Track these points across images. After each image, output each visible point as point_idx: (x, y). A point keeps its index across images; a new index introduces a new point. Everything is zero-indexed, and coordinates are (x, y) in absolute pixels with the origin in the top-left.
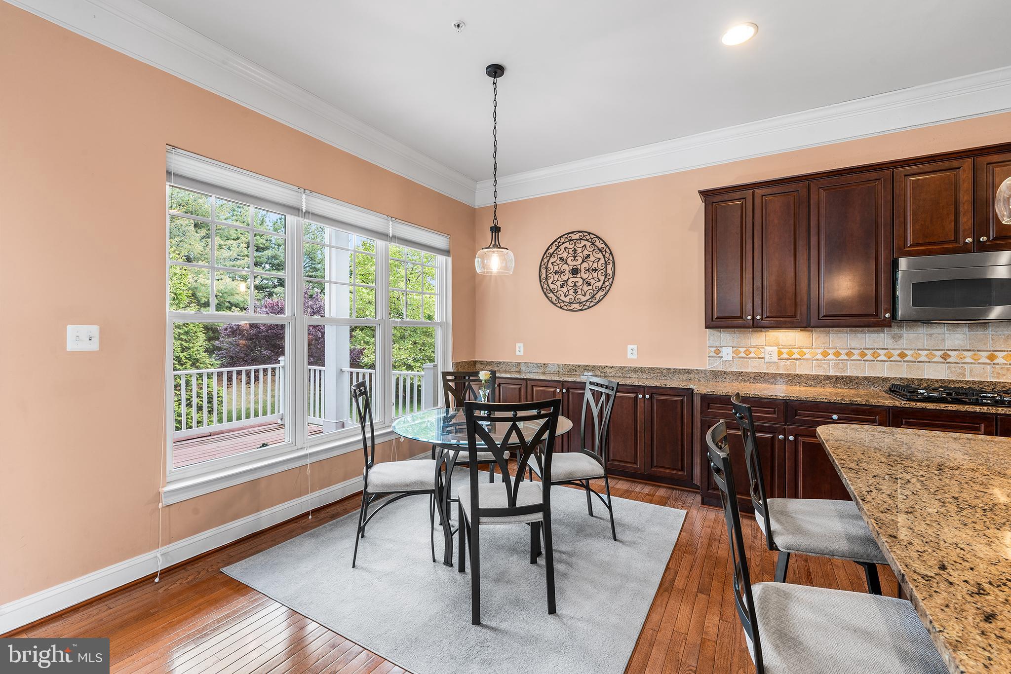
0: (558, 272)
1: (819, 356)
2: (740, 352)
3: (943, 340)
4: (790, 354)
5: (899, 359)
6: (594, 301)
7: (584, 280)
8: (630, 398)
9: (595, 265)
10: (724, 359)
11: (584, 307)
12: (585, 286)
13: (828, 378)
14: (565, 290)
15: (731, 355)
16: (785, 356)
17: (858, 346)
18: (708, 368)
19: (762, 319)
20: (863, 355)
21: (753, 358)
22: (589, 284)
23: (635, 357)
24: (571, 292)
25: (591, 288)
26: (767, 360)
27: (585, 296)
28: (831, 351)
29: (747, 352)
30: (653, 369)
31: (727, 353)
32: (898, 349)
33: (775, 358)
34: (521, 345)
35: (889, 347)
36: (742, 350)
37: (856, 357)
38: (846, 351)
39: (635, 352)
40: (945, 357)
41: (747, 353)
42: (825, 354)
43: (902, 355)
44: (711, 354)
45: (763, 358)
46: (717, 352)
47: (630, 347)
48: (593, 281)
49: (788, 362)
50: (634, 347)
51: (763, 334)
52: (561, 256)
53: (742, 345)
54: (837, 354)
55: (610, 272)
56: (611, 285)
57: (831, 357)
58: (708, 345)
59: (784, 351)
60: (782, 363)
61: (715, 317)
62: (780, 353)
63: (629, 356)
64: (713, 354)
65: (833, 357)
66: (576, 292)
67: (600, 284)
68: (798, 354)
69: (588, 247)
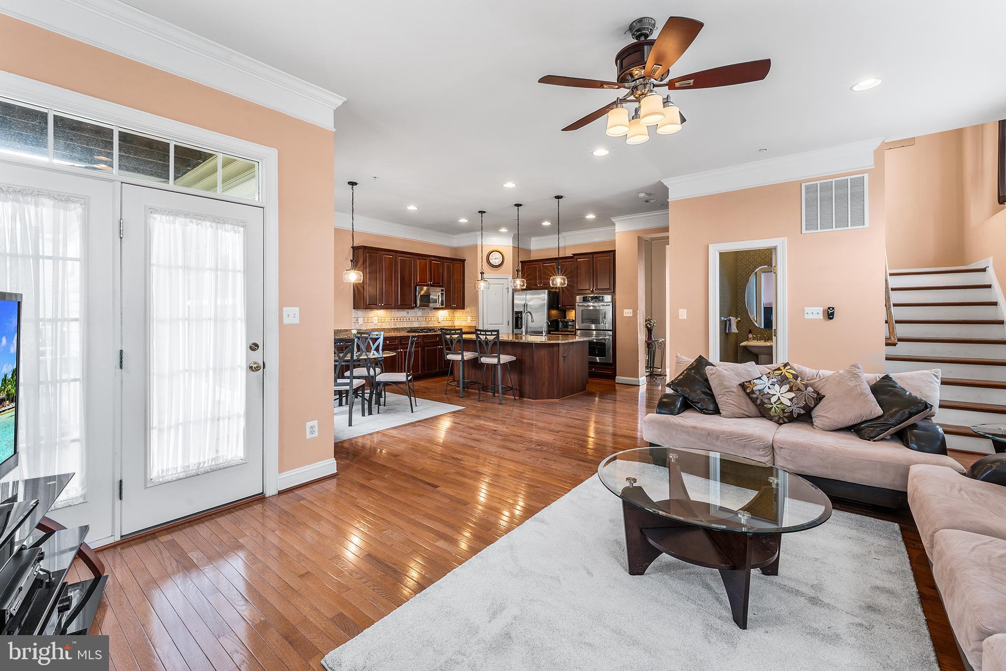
1: (390, 321)
4: (381, 320)
10: (360, 323)
13: (392, 329)
16: (380, 321)
17: (399, 316)
18: (354, 328)
21: (370, 322)
26: (374, 323)
28: (392, 318)
29: (368, 320)
31: (361, 321)
32: (408, 317)
33: (377, 322)
35: (406, 316)
36: (366, 319)
37: (399, 320)
40: (418, 319)
42: (391, 320)
43: (409, 319)
46: (357, 320)
49: (381, 323)
51: (373, 312)
53: (366, 317)
54: (394, 319)
57: (392, 320)
58: (353, 317)
60: (379, 324)
62: (378, 320)
64: (355, 321)
68: (383, 319)
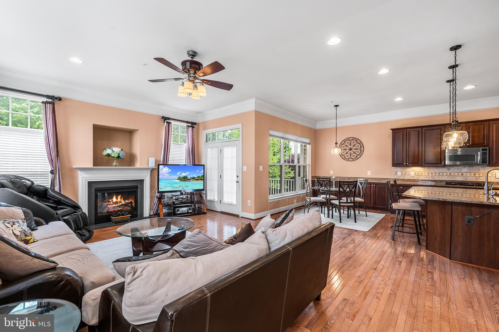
0: (345, 149)
2: (403, 173)
3: (462, 170)
4: (418, 174)
5: (449, 175)
6: (357, 158)
7: (353, 152)
8: (369, 186)
9: (357, 148)
10: (398, 175)
11: (353, 160)
12: (354, 154)
14: (347, 155)
15: (401, 174)
17: (438, 172)
18: (393, 178)
19: (409, 164)
20: (439, 174)
21: (407, 175)
22: (355, 153)
23: (370, 175)
24: (349, 155)
25: (356, 154)
26: (411, 175)
27: (354, 157)
28: (430, 173)
30: (376, 178)
32: (449, 172)
33: (414, 175)
34: (332, 171)
35: (447, 172)
37: (437, 175)
38: (434, 173)
39: (370, 173)
40: (462, 174)
41: (405, 173)
42: (428, 174)
44: (394, 174)
45: (410, 175)
46: (396, 173)
47: (368, 172)
48: (356, 152)
49: (418, 176)
50: (370, 172)
51: (410, 168)
52: (346, 145)
53: (404, 171)
55: (362, 150)
56: (362, 154)
58: (393, 171)
59: (416, 173)
60: (416, 176)
61: (395, 163)
63: (368, 174)
65: (431, 175)
66: (351, 155)
67: (359, 153)
68: (421, 174)
69: (355, 142)
